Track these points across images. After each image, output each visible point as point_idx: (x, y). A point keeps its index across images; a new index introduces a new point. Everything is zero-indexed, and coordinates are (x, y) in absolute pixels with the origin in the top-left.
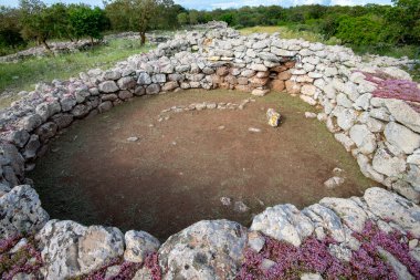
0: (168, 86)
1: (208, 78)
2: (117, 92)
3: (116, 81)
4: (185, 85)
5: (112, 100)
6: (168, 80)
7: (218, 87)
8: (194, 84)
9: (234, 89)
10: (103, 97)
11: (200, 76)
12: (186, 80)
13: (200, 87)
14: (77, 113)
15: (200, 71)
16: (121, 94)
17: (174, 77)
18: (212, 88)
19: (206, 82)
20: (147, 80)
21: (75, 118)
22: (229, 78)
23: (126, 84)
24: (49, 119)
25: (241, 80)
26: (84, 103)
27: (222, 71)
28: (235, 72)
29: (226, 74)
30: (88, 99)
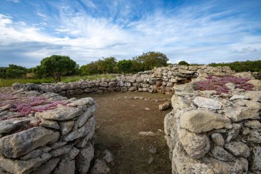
0: (132, 89)
1: (151, 86)
2: (107, 87)
3: (108, 83)
4: (140, 89)
5: (104, 90)
6: (132, 86)
7: (157, 92)
8: (144, 89)
9: (164, 93)
10: (100, 88)
11: (148, 85)
12: (141, 87)
13: (147, 91)
14: (86, 90)
15: (148, 83)
16: (109, 89)
17: (135, 84)
18: (153, 92)
19: (150, 89)
20: (122, 84)
21: (85, 92)
22: (161, 87)
23: (111, 84)
24: (74, 89)
25: (167, 88)
26: (91, 88)
27: (158, 83)
28: (164, 83)
29: (161, 85)
30: (93, 87)
